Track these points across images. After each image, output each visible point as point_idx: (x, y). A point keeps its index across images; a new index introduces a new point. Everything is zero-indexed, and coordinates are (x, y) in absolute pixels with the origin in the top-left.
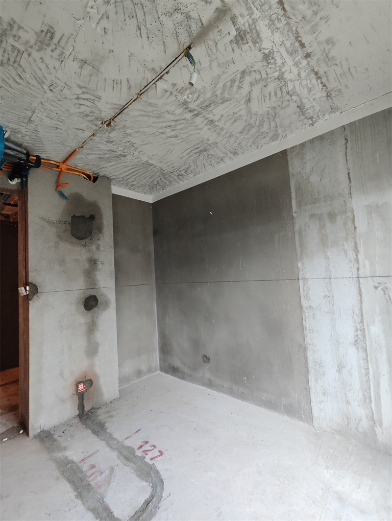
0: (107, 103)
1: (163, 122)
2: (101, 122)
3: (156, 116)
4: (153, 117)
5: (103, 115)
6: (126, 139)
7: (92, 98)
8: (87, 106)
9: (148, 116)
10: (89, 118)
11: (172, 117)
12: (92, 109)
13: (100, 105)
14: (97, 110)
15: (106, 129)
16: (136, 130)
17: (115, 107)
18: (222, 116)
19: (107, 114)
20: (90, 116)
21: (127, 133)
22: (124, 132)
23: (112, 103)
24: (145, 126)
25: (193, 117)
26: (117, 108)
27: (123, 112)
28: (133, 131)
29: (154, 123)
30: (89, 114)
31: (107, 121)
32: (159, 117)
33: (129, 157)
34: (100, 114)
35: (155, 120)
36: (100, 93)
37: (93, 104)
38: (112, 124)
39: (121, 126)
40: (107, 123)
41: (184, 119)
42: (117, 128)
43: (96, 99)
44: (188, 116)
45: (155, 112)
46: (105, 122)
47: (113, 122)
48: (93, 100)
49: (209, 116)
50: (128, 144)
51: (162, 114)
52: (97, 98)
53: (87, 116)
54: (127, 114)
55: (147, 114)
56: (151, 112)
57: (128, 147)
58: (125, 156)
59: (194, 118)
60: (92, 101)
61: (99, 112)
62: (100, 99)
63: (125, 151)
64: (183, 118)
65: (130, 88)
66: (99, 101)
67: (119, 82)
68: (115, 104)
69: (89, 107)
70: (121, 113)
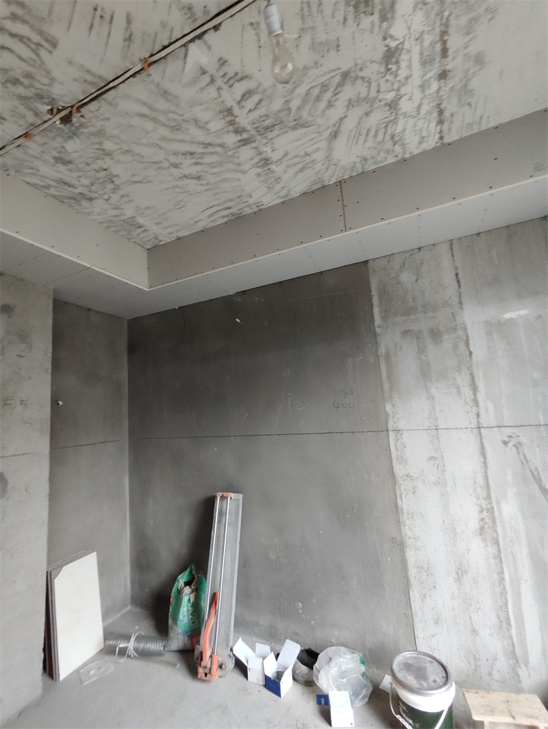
0: (70, 63)
1: (181, 141)
2: (49, 107)
3: (172, 125)
4: (165, 125)
5: (56, 90)
6: (101, 163)
7: (36, 38)
8: (20, 57)
9: (154, 120)
10: (20, 90)
11: (199, 135)
12: (29, 69)
13: (52, 61)
14: (43, 73)
15: (58, 129)
16: (125, 147)
17: (89, 78)
18: (286, 155)
19: (67, 90)
20: (22, 84)
21: (103, 150)
22: (97, 146)
23: (82, 66)
24: (144, 141)
25: (238, 144)
26: (91, 83)
27: (104, 96)
28: (118, 147)
29: (164, 139)
30: (22, 79)
31: (64, 108)
32: (176, 128)
33: (99, 204)
34: (49, 85)
35: (166, 133)
36: (55, 30)
37: (34, 56)
38: (74, 120)
39: (91, 129)
40: (63, 113)
41: (222, 145)
42: (83, 133)
43: (43, 43)
44: (231, 139)
45: (171, 115)
46: (59, 111)
47: (78, 115)
48: (38, 45)
49: (265, 149)
50: (102, 174)
51: (184, 125)
52: (47, 41)
53: (15, 82)
54: (111, 104)
55: (154, 114)
56: (163, 112)
57: (101, 180)
58: (91, 199)
59: (239, 147)
60: (34, 46)
61: (46, 81)
62: (54, 46)
63: (93, 188)
64: (220, 141)
65: (129, 39)
66: (50, 52)
67: (107, 17)
68: (88, 71)
69: (23, 60)
70: (100, 98)
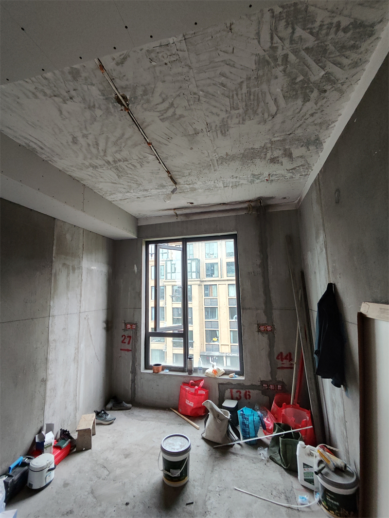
66: (159, 117)
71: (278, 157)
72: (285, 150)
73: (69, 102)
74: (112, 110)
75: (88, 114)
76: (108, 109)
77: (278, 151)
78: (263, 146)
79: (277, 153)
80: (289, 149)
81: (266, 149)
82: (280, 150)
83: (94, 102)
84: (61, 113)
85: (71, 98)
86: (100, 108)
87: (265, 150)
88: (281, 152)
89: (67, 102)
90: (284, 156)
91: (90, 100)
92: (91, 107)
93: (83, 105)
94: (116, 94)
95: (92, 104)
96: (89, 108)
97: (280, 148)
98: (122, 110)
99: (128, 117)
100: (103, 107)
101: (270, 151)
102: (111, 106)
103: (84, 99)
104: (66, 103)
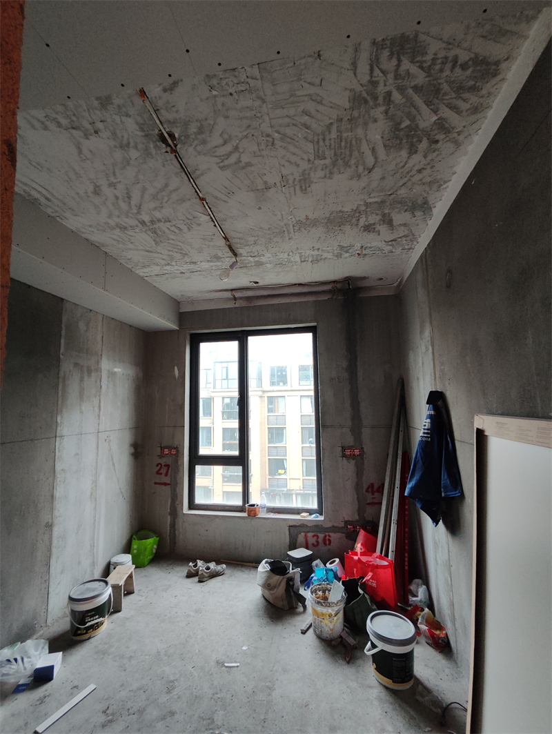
0: (208, 169)
7: (226, 162)
13: (212, 161)
23: (207, 173)
36: (229, 173)
43: (223, 164)
48: (223, 160)
52: (224, 166)
60: (223, 158)
62: (220, 168)
65: (216, 198)
66: (217, 164)
67: (228, 195)
68: (202, 174)
69: (216, 147)
70: (182, 170)
71: (374, 224)
72: (384, 215)
73: (93, 138)
74: (153, 151)
75: (118, 155)
76: (147, 149)
77: (374, 216)
78: (355, 208)
79: (373, 219)
80: (389, 214)
81: (360, 212)
82: (377, 214)
83: (128, 139)
84: (80, 152)
85: (96, 132)
86: (136, 147)
87: (357, 215)
88: (378, 218)
89: (90, 137)
90: (382, 222)
91: (123, 137)
92: (124, 146)
93: (112, 143)
94: (160, 130)
95: (125, 142)
96: (121, 147)
97: (378, 212)
98: (167, 152)
99: (175, 162)
100: (140, 146)
101: (364, 216)
102: (152, 145)
103: (114, 134)
104: (88, 139)
